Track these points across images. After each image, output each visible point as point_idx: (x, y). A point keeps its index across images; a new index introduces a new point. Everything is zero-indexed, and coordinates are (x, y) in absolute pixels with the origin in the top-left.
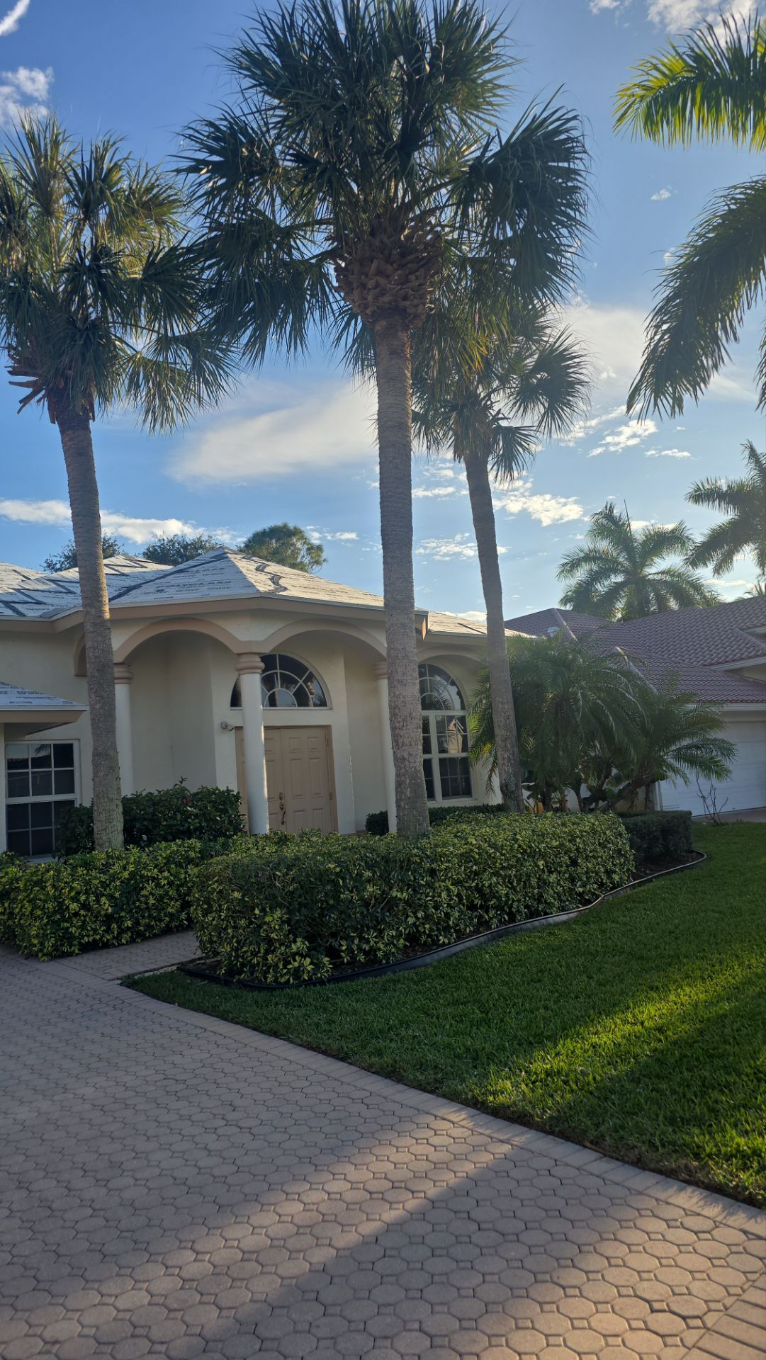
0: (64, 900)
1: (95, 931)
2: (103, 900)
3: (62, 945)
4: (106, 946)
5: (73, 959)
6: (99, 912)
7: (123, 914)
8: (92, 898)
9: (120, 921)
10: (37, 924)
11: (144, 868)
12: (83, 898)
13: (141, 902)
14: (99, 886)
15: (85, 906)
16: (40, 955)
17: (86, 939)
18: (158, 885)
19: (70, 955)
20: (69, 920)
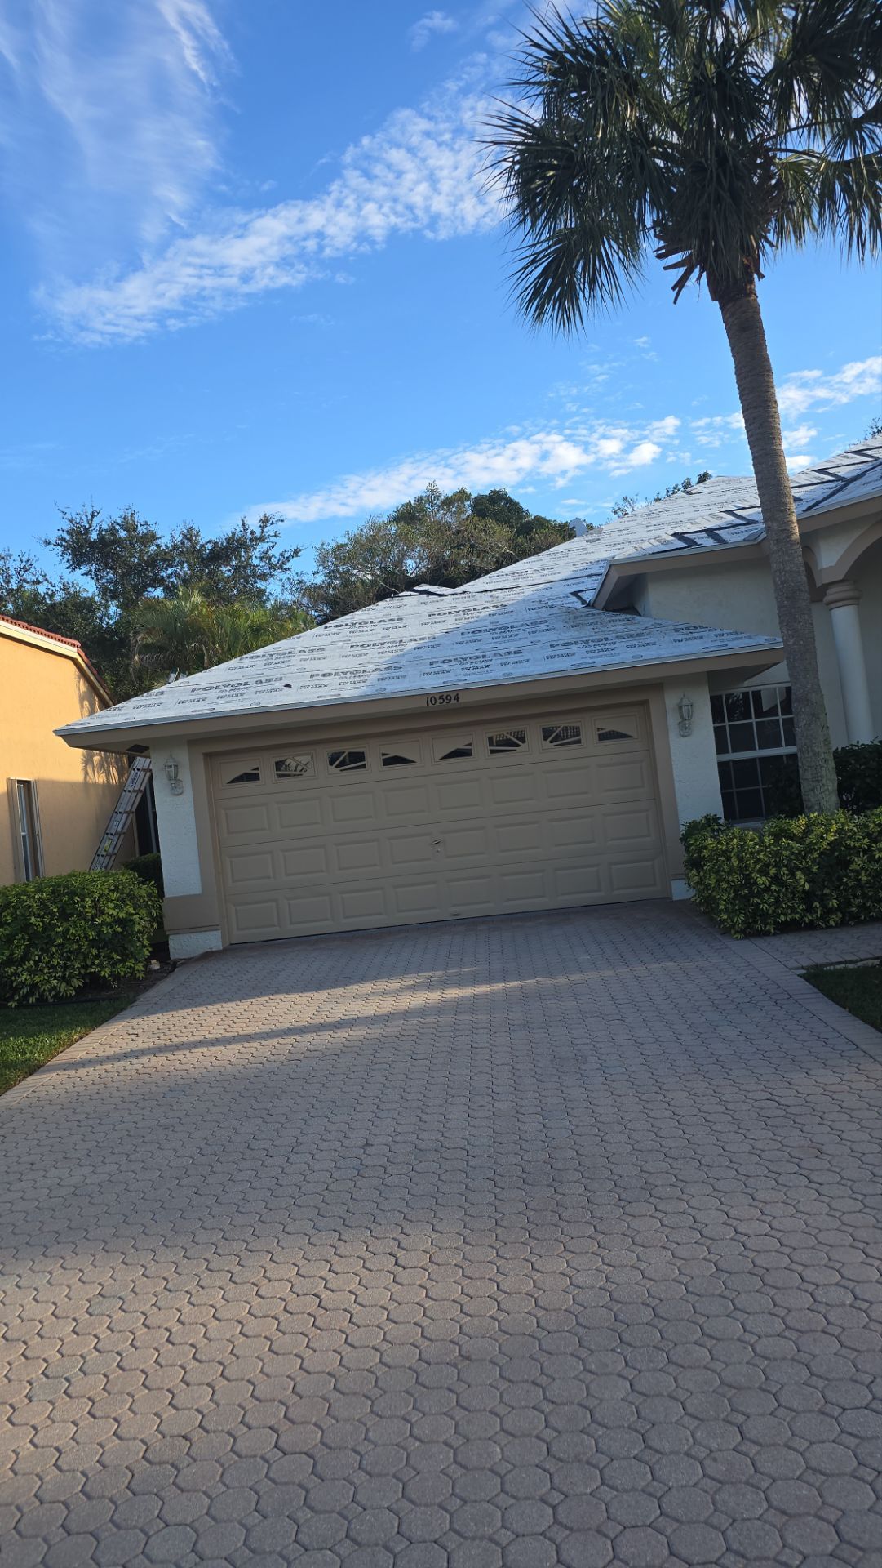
0: (751, 873)
1: (793, 909)
2: (799, 874)
3: (756, 923)
4: (811, 927)
5: (768, 939)
6: (795, 888)
7: (826, 891)
8: (785, 871)
9: (823, 899)
10: (724, 898)
11: (850, 837)
12: (773, 871)
13: (850, 878)
14: (793, 857)
15: (777, 880)
16: (733, 932)
17: (783, 918)
18: (872, 858)
19: (767, 934)
20: (758, 895)
